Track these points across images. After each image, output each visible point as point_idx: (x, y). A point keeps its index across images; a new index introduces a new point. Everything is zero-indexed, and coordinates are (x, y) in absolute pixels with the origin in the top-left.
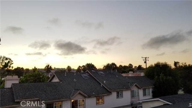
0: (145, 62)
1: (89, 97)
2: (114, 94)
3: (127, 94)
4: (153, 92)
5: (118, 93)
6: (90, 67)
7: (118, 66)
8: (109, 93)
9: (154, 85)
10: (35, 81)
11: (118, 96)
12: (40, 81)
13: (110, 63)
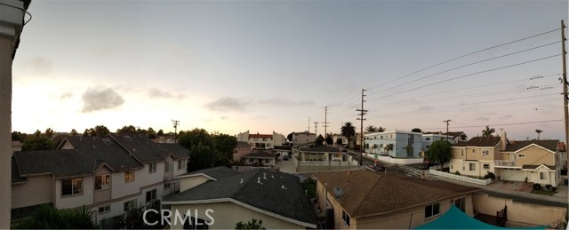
0: (175, 127)
1: (117, 171)
2: (147, 167)
3: (160, 167)
4: (188, 164)
5: (151, 166)
6: (102, 131)
7: (137, 129)
8: (141, 166)
9: (191, 155)
10: (39, 148)
11: (150, 171)
12: (46, 149)
13: (128, 126)
